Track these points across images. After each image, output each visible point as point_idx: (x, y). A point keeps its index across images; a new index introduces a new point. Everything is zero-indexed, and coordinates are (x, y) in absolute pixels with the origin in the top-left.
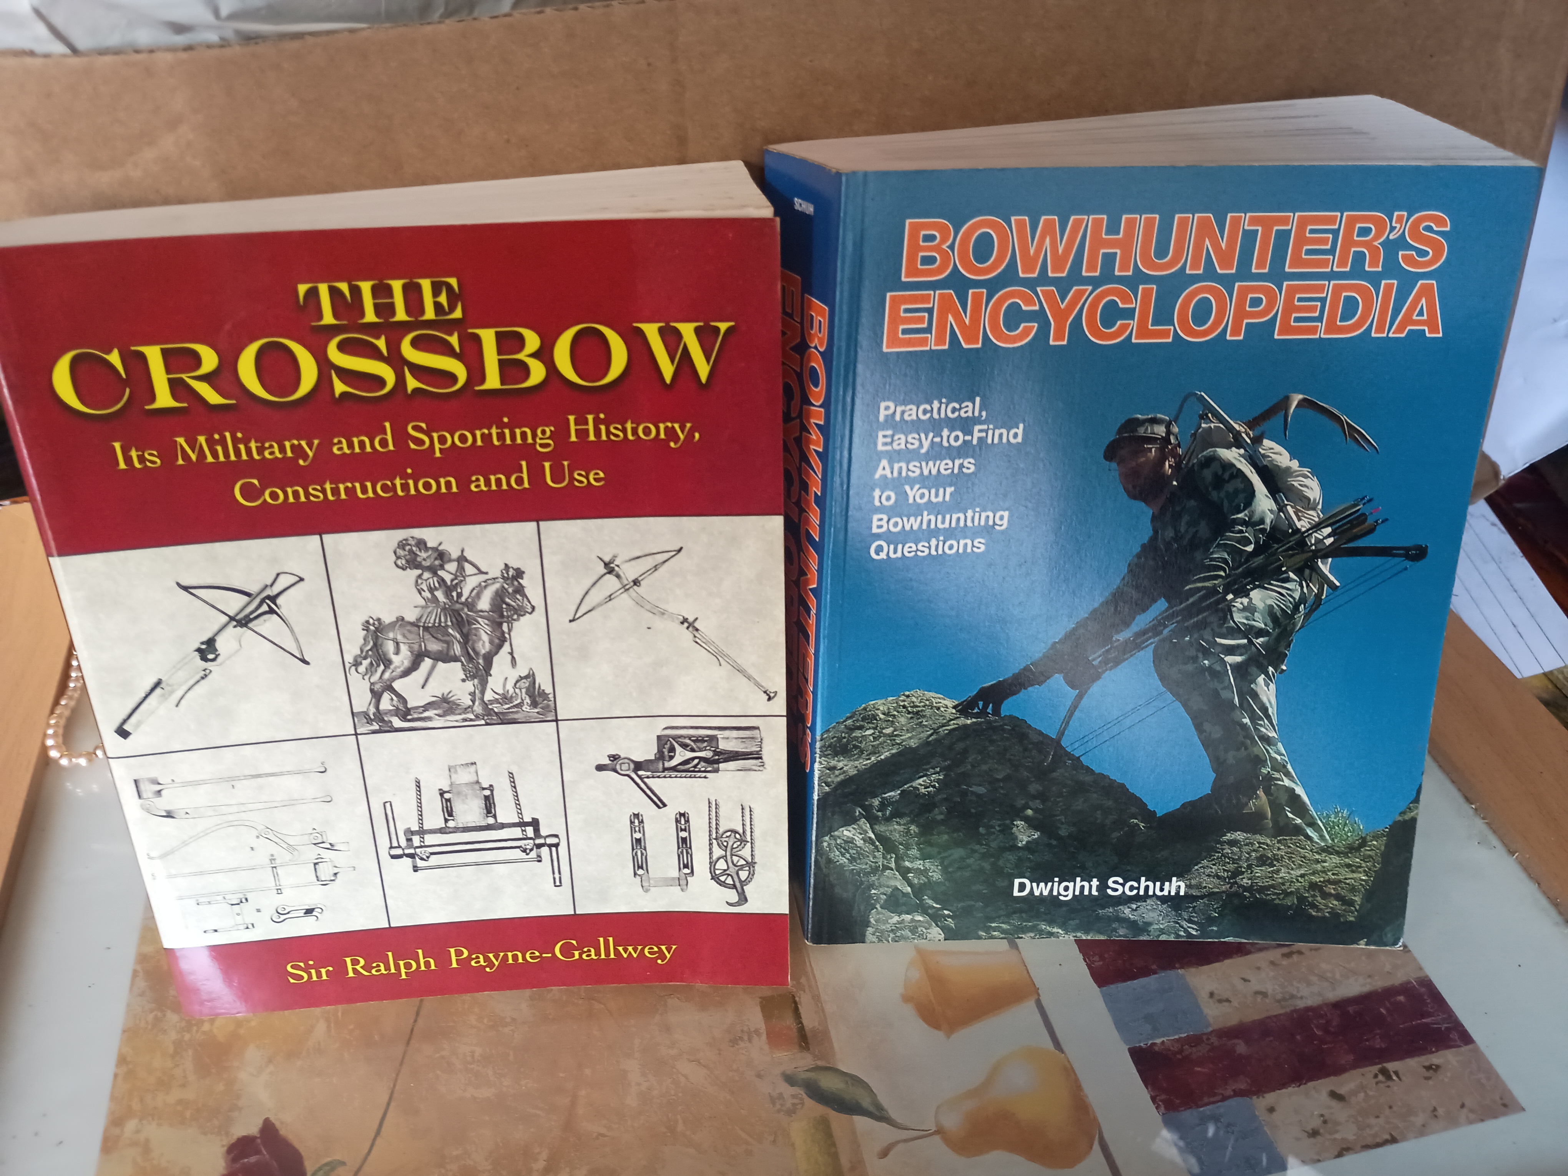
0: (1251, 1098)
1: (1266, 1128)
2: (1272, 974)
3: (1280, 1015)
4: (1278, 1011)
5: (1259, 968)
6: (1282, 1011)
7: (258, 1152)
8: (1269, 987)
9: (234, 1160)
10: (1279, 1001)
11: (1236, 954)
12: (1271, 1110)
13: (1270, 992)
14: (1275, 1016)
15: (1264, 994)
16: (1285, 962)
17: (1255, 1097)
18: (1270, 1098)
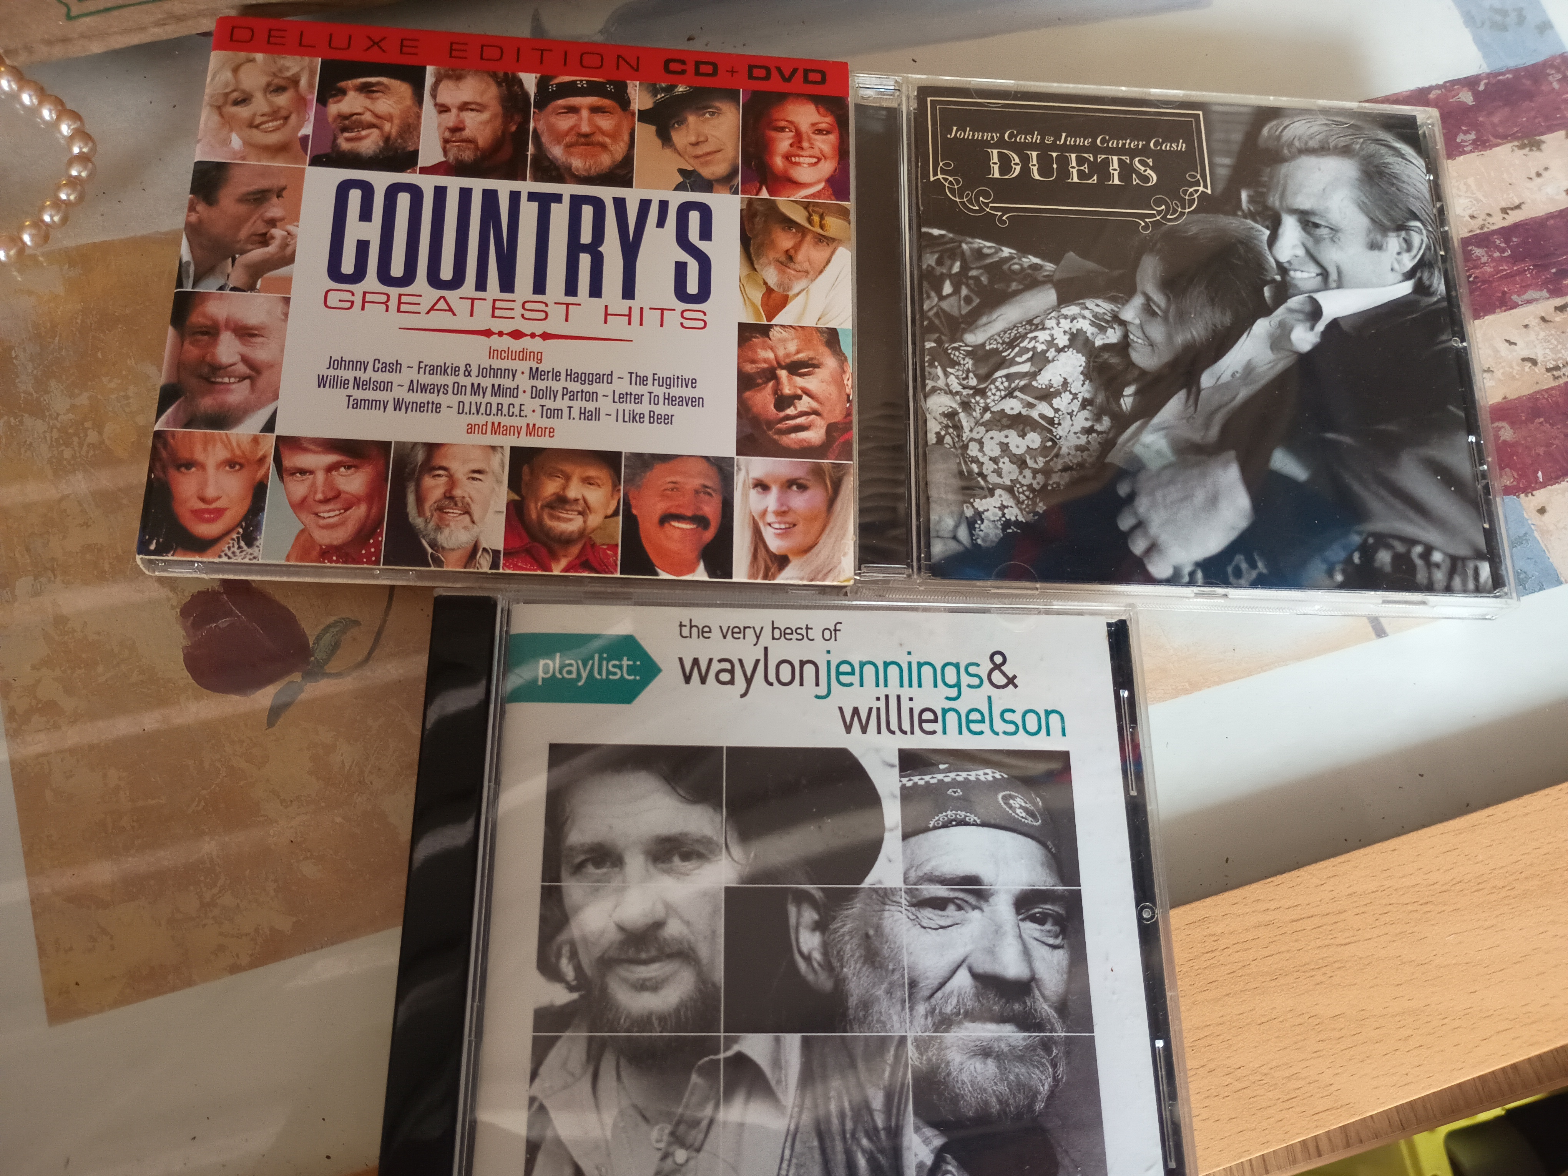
0: (1518, 497)
1: (1536, 534)
2: (1542, 334)
3: (1552, 388)
4: (1548, 382)
5: (1526, 326)
6: (1554, 384)
7: (229, 613)
8: (1540, 353)
9: (196, 625)
10: (1548, 370)
11: (1500, 307)
12: (1542, 511)
13: (1540, 359)
14: (1546, 390)
15: (1534, 362)
16: (1559, 318)
17: (1522, 495)
18: (1541, 496)
